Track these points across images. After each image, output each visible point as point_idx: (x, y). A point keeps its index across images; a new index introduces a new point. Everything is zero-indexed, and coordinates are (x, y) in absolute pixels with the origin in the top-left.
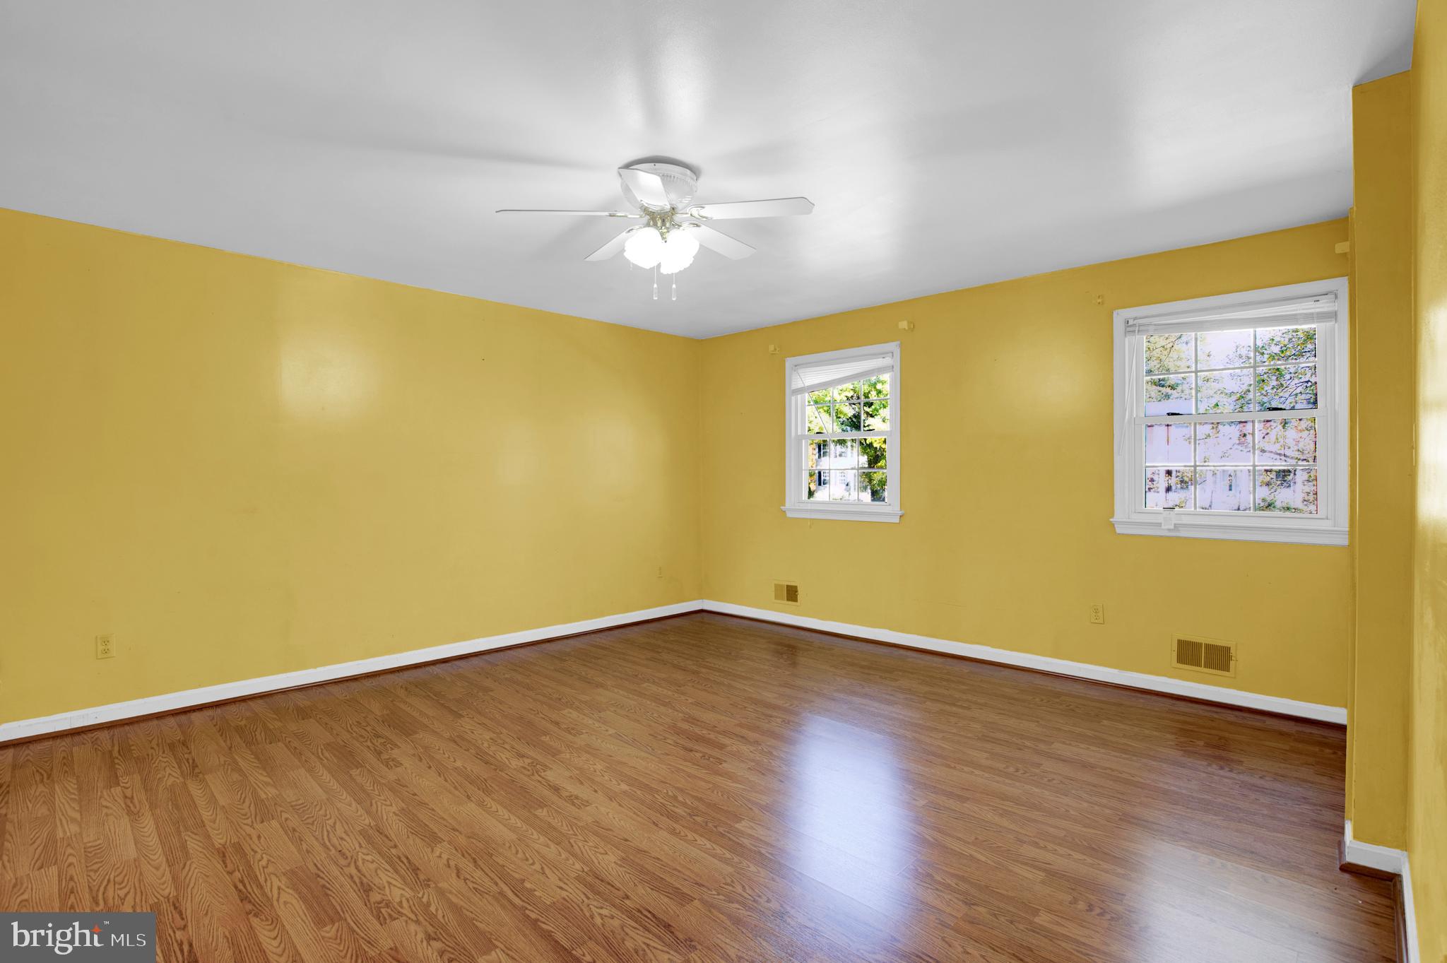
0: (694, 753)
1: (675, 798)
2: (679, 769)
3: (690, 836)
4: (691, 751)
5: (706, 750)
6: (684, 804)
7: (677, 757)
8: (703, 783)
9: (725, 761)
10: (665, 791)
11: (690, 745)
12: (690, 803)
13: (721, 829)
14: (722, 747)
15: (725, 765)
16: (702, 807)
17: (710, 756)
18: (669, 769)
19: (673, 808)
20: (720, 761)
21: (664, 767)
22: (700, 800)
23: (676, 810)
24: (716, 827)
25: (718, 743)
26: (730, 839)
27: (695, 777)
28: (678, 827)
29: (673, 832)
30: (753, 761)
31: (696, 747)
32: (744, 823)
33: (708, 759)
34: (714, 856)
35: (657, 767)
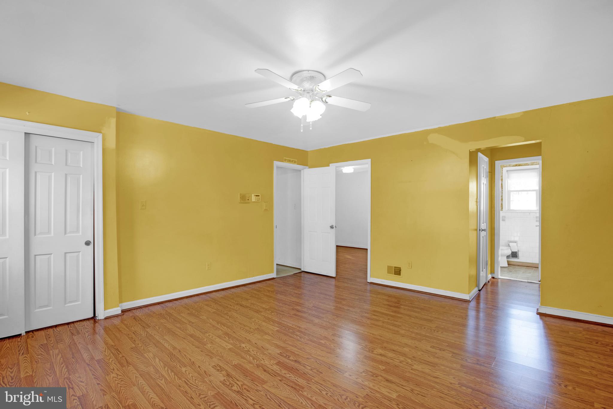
0: (294, 359)
1: (300, 338)
2: (301, 350)
3: (294, 326)
4: (295, 361)
5: (288, 361)
6: (297, 335)
7: (303, 357)
8: (290, 343)
9: (278, 354)
10: (305, 340)
11: (296, 365)
12: (295, 336)
13: (284, 328)
14: (279, 363)
15: (279, 352)
16: (290, 335)
17: (285, 357)
18: (305, 350)
19: (301, 334)
20: (281, 354)
21: (308, 351)
22: (291, 337)
23: (299, 333)
24: (286, 329)
25: (280, 366)
26: (282, 326)
27: (293, 346)
28: (298, 328)
29: (299, 327)
30: (264, 354)
31: (293, 363)
32: (276, 330)
33: (286, 355)
34: (287, 322)
35: (311, 351)
